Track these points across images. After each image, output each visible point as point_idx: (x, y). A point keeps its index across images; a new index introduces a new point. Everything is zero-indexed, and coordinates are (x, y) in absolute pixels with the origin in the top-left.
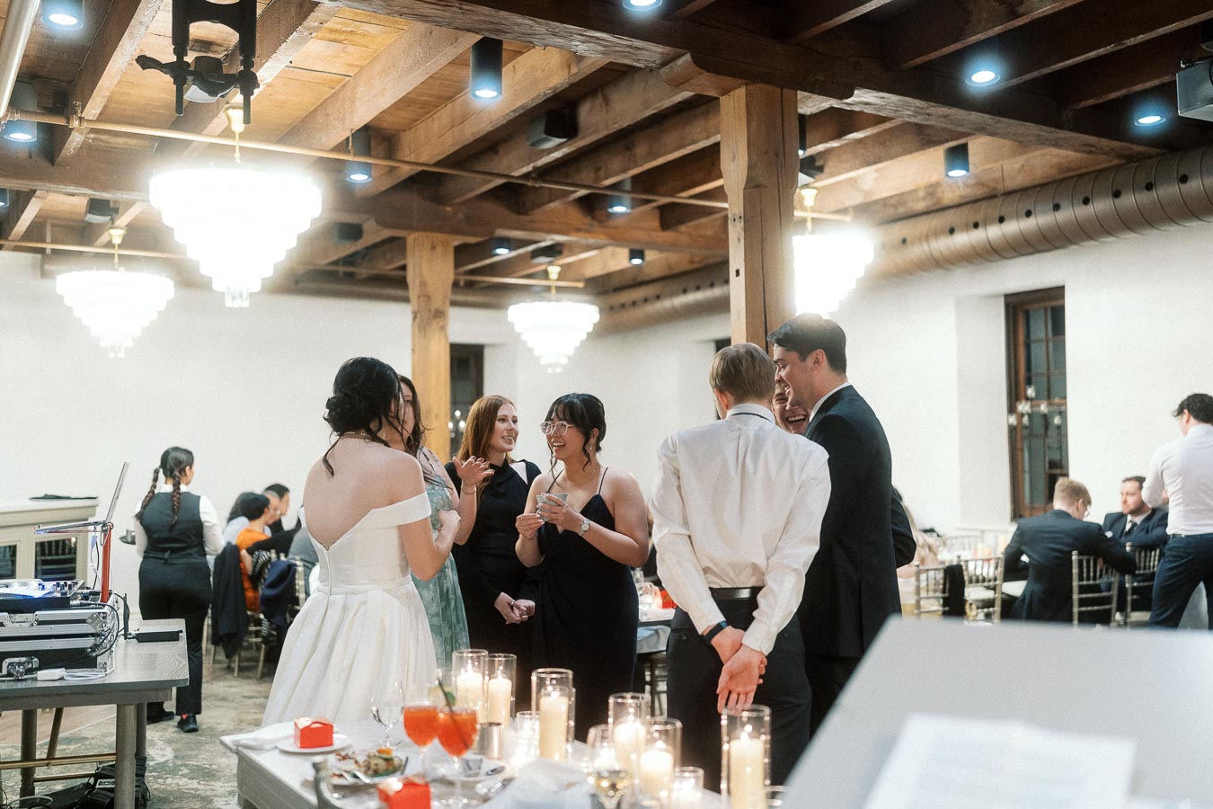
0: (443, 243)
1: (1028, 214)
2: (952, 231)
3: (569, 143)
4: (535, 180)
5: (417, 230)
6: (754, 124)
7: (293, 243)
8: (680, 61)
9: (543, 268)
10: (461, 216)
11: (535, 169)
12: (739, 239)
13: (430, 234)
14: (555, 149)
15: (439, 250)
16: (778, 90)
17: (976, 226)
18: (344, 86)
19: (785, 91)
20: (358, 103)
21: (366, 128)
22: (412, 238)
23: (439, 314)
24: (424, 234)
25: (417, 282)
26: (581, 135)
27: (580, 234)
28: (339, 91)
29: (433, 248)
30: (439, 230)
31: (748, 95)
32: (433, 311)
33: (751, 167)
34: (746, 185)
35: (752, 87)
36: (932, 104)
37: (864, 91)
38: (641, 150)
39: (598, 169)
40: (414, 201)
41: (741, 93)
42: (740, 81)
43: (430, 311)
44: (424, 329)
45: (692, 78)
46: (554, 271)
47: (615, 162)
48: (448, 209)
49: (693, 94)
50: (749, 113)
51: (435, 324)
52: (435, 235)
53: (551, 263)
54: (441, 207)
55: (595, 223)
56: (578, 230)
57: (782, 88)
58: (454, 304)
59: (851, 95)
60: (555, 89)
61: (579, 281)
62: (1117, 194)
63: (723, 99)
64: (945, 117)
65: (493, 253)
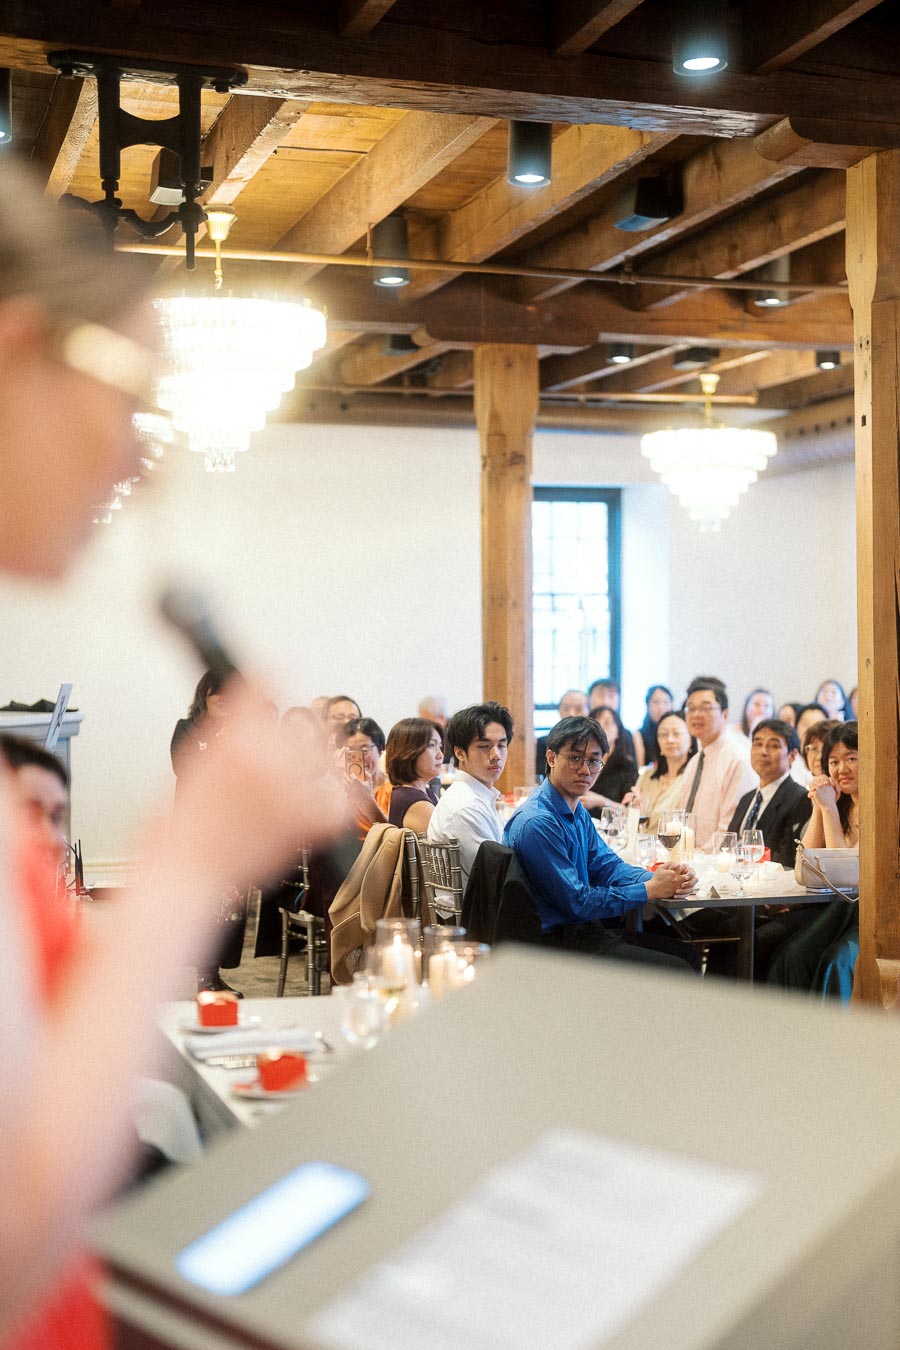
0: (522, 357)
3: (673, 222)
4: (629, 275)
5: (485, 340)
6: (888, 208)
7: (290, 384)
8: (778, 128)
9: (693, 375)
10: (548, 317)
11: (629, 260)
12: (866, 373)
13: (503, 346)
14: (657, 233)
15: (518, 367)
18: (359, 165)
20: (374, 190)
21: (401, 213)
22: (480, 351)
23: (517, 459)
24: (496, 346)
25: (487, 416)
26: (688, 210)
27: (728, 335)
28: (353, 171)
29: (509, 365)
30: (517, 339)
31: (881, 167)
32: (509, 456)
33: (881, 272)
34: (875, 297)
35: (885, 156)
38: (788, 221)
39: (734, 248)
40: (481, 300)
41: (870, 163)
42: (866, 149)
43: (504, 454)
44: (497, 479)
45: (797, 150)
46: (709, 381)
47: (755, 238)
48: (530, 308)
49: (805, 167)
50: (880, 194)
51: (512, 473)
52: (512, 346)
53: (704, 370)
54: (521, 306)
55: (748, 316)
56: (723, 329)
60: (628, 164)
61: (748, 394)
63: (850, 171)
65: (609, 360)
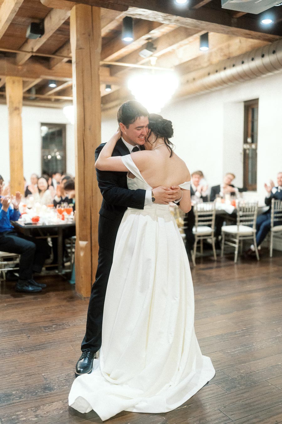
0: (18, 80)
1: (234, 66)
2: (209, 74)
5: (7, 75)
6: (79, 22)
10: (25, 70)
13: (12, 77)
15: (16, 84)
16: (90, 7)
17: (217, 71)
19: (94, 7)
22: (6, 79)
23: (17, 109)
24: (10, 77)
29: (14, 82)
30: (16, 75)
31: (76, 9)
32: (15, 108)
33: (78, 40)
34: (76, 48)
35: (78, 5)
36: (168, 14)
37: (134, 8)
40: (5, 64)
41: (74, 8)
44: (11, 115)
48: (20, 67)
50: (77, 17)
51: (16, 113)
52: (14, 77)
54: (16, 67)
57: (92, 6)
58: (24, 105)
59: (126, 9)
62: (263, 56)
63: (71, 11)
64: (178, 21)
